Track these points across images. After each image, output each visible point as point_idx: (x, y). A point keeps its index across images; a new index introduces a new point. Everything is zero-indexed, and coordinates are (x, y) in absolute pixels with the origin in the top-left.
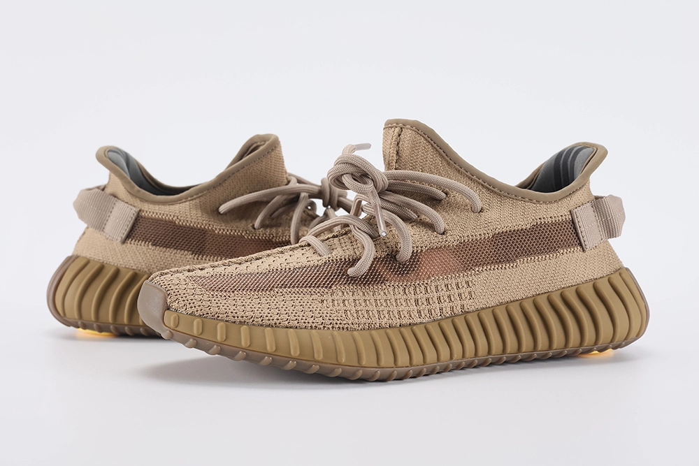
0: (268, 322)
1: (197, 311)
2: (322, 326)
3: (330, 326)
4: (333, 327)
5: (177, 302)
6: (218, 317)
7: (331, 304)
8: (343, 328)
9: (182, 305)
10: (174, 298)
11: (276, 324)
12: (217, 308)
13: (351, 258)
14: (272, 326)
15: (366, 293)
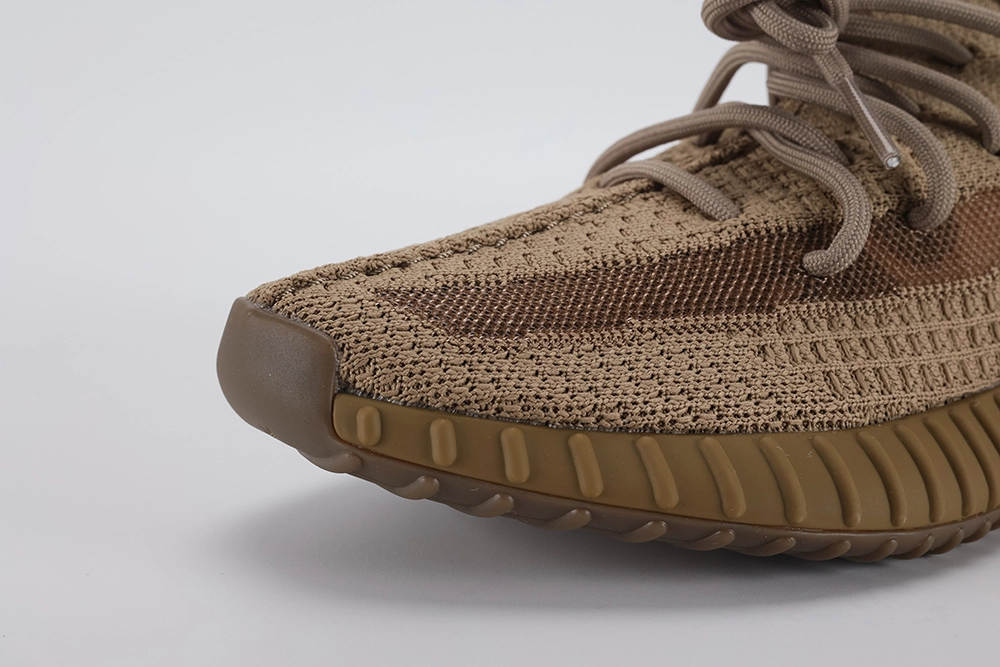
0: (641, 421)
1: (437, 396)
2: (778, 423)
3: (799, 422)
4: (806, 424)
5: (370, 370)
6: (499, 410)
7: (785, 356)
8: (830, 424)
9: (390, 379)
10: (359, 359)
11: (662, 423)
12: (492, 386)
13: (802, 222)
14: (653, 431)
15: (859, 320)
